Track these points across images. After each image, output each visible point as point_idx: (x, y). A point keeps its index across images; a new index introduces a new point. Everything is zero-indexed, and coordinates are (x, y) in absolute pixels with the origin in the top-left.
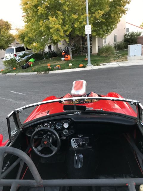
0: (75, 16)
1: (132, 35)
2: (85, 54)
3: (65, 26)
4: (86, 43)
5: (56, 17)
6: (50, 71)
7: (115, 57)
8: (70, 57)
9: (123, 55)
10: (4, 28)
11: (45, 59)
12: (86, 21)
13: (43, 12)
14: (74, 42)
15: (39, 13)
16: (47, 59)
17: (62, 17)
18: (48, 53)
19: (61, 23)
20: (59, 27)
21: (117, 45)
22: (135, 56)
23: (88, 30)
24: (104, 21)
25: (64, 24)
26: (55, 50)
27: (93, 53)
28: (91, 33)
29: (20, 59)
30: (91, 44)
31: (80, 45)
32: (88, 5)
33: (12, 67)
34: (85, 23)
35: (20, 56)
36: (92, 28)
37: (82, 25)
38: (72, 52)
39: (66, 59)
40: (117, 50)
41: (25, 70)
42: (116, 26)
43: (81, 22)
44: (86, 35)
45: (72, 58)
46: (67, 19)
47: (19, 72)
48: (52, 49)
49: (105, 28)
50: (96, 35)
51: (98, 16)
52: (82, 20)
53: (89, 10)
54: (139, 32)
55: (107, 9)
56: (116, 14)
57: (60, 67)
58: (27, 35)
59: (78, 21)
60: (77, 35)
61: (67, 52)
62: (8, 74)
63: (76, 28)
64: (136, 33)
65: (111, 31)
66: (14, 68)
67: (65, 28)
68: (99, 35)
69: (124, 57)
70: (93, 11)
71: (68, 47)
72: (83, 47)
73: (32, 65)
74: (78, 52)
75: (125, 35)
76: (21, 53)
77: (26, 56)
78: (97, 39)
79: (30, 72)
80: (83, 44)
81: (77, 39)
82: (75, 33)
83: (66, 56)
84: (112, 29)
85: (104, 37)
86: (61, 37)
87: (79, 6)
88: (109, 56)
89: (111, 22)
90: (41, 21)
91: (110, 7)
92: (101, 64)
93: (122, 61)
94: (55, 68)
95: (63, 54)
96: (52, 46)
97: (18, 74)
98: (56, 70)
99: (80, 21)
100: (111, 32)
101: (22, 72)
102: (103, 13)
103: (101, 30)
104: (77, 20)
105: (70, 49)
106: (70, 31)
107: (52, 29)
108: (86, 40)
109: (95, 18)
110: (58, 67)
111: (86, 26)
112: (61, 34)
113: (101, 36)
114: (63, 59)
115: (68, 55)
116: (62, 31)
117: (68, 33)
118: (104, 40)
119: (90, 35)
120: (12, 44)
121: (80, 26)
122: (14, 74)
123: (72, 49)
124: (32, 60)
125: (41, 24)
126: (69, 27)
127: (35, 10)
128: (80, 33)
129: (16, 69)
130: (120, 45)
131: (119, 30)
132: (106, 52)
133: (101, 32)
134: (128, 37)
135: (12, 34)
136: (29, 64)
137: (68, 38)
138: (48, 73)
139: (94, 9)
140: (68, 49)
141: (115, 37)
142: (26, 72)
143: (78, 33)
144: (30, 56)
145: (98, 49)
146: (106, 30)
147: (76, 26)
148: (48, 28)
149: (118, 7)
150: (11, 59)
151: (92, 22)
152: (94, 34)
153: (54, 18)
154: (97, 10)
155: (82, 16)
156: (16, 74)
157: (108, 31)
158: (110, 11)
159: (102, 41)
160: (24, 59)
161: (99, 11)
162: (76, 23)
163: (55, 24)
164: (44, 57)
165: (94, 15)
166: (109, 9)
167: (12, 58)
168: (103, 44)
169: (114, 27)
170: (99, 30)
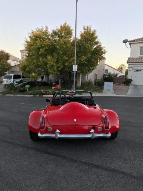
0: (66, 58)
1: (110, 75)
2: (70, 86)
3: (58, 64)
4: (72, 78)
5: (53, 57)
6: (44, 95)
7: (94, 90)
8: (59, 86)
9: (100, 89)
10: (5, 58)
11: (37, 86)
12: (74, 62)
13: (43, 52)
14: (63, 75)
15: (40, 53)
16: (39, 87)
17: (57, 57)
18: (40, 82)
19: (55, 61)
20: (54, 64)
21: (97, 82)
22: (108, 90)
23: (75, 68)
24: (87, 63)
25: (57, 62)
26: (46, 81)
27: (77, 86)
28: (77, 71)
29: (17, 84)
30: (76, 79)
31: (67, 78)
32: (76, 52)
33: (11, 90)
34: (73, 63)
35: (17, 82)
36: (77, 68)
37: (71, 64)
38: (61, 83)
39: (56, 88)
40: (97, 86)
41: (22, 93)
42: (96, 67)
43: (70, 63)
44: (73, 72)
45: (60, 88)
46: (60, 59)
47: (17, 94)
48: (44, 80)
49: (88, 68)
50: (81, 72)
51: (82, 60)
52: (71, 61)
53: (77, 55)
54: (116, 73)
55: (89, 55)
56: (95, 60)
57: (51, 93)
58: (28, 67)
59: (68, 62)
60: (67, 71)
61: (57, 83)
62: (7, 95)
63: (66, 66)
64: (113, 74)
65: (92, 70)
66: (12, 91)
67: (58, 65)
68: (83, 72)
69: (101, 91)
70: (79, 56)
71: (58, 79)
72: (69, 81)
73: (27, 90)
74: (65, 84)
75: (104, 75)
76: (18, 80)
77: (22, 82)
78: (81, 75)
79: (27, 94)
80: (70, 78)
81: (65, 74)
82: (65, 69)
83: (56, 86)
84: (93, 69)
85: (86, 75)
86: (54, 71)
87: (70, 51)
88: (90, 89)
89: (92, 65)
90: (41, 58)
91: (91, 54)
92: (83, 94)
93: (99, 93)
94: (47, 93)
95: (54, 84)
96: (44, 77)
97: (16, 95)
98: (48, 95)
99: (69, 61)
100: (92, 72)
101: (20, 94)
102: (86, 58)
103: (84, 69)
104: (67, 60)
105: (60, 81)
106: (62, 67)
107: (48, 65)
108: (73, 76)
109: (81, 61)
110: (50, 93)
111: (73, 66)
112: (55, 69)
113: (84, 74)
114: (53, 87)
115: (58, 85)
116: (56, 67)
117: (60, 69)
118: (86, 77)
119: (76, 72)
120: (7, 71)
121: (69, 65)
122: (13, 95)
123: (61, 81)
124: (27, 86)
125: (40, 60)
126: (61, 65)
127: (38, 50)
128: (68, 70)
129: (13, 92)
130: (99, 82)
131: (99, 71)
132: (87, 86)
133: (85, 71)
134: (107, 77)
135: (10, 64)
136: (25, 88)
137: (60, 72)
138: (42, 96)
139: (80, 55)
140: (58, 80)
141: (96, 75)
142: (23, 94)
143: (67, 70)
144: (25, 83)
145: (82, 83)
146: (88, 69)
147: (66, 64)
148: (46, 64)
149: (96, 55)
150: (10, 83)
151: (78, 63)
152: (79, 72)
153: (51, 58)
154: (82, 55)
155: (71, 59)
156: (14, 95)
157: (90, 71)
158: (91, 57)
159: (85, 78)
160: (20, 84)
161: (84, 56)
162: (67, 63)
163: (51, 62)
164: (37, 85)
165: (80, 59)
166: (90, 56)
167: (12, 83)
168: (85, 80)
169: (94, 68)
170: (83, 69)
